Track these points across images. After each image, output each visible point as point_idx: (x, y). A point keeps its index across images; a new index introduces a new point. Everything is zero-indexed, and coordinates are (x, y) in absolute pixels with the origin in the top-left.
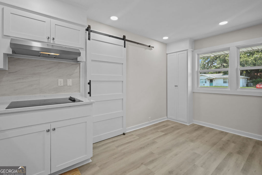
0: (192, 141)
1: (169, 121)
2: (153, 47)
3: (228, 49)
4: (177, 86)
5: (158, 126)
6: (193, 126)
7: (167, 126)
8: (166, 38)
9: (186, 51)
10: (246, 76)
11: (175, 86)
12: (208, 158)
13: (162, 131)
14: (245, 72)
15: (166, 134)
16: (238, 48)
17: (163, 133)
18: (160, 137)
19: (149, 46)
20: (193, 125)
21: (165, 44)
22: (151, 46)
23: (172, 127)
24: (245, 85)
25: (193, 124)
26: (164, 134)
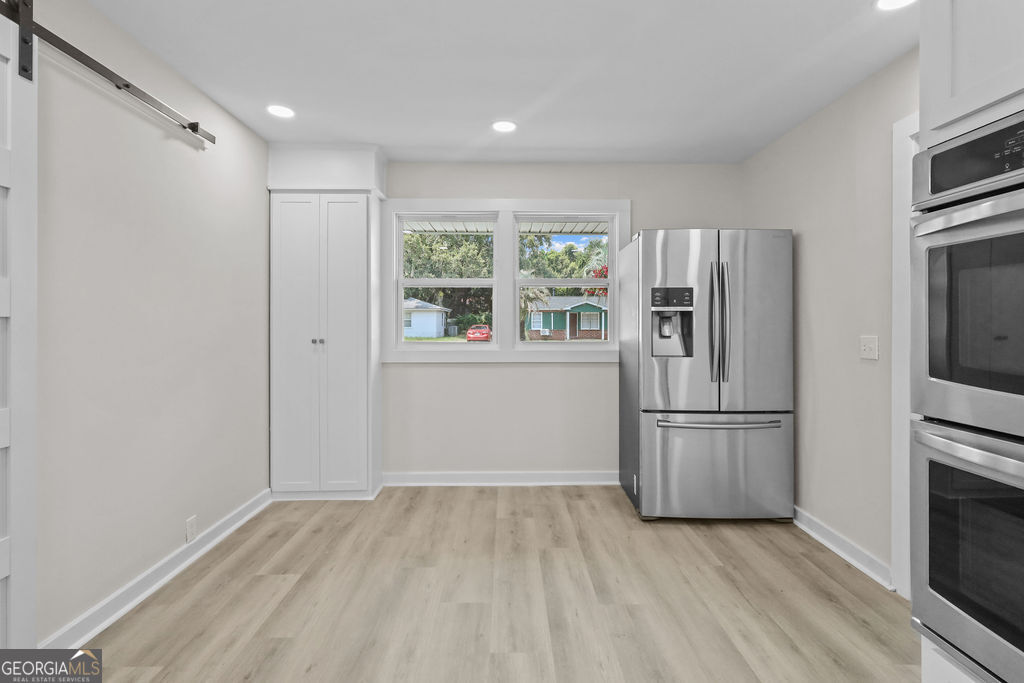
0: (424, 560)
1: (285, 504)
2: (212, 140)
3: (494, 216)
4: (322, 341)
5: (240, 552)
6: (390, 497)
7: (289, 535)
8: (281, 112)
9: (364, 196)
10: (444, 306)
11: (314, 342)
12: (510, 604)
13: (283, 570)
14: (441, 294)
15: (307, 578)
16: (517, 218)
17: (293, 578)
18: (287, 602)
19: (194, 127)
20: (388, 493)
21: (265, 142)
22: (201, 126)
23: (317, 531)
24: (442, 333)
25: (384, 488)
26: (298, 576)
